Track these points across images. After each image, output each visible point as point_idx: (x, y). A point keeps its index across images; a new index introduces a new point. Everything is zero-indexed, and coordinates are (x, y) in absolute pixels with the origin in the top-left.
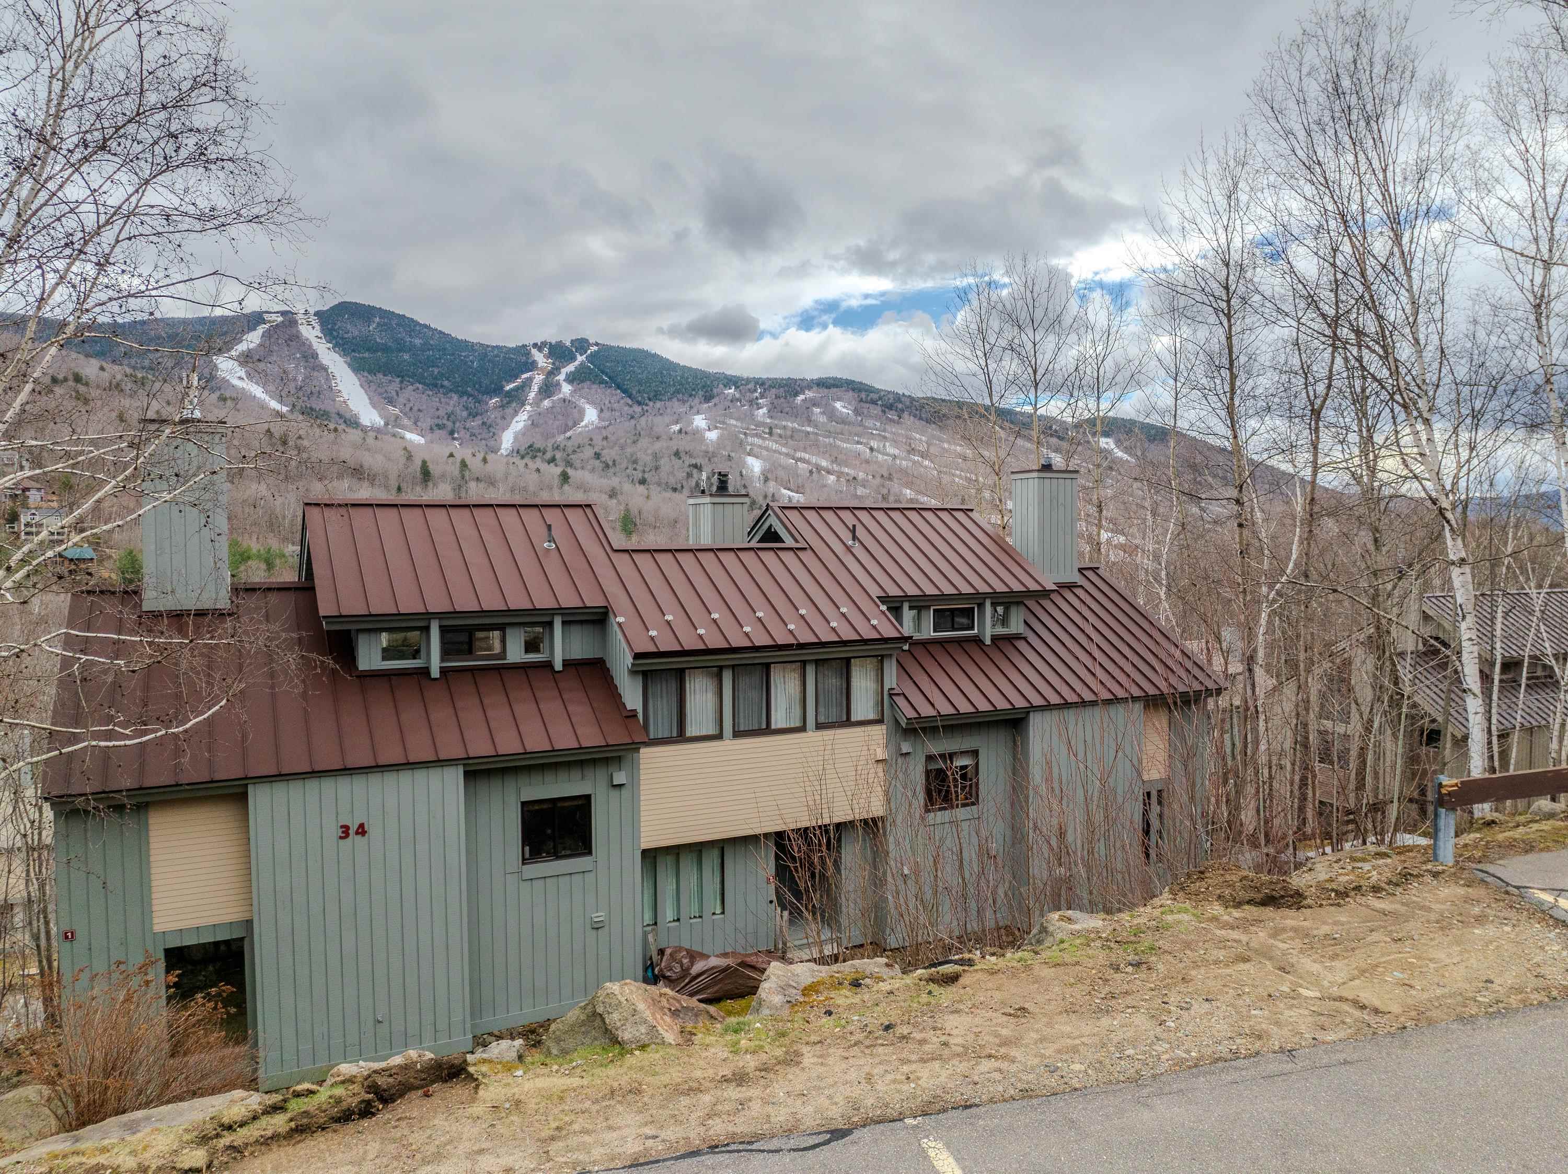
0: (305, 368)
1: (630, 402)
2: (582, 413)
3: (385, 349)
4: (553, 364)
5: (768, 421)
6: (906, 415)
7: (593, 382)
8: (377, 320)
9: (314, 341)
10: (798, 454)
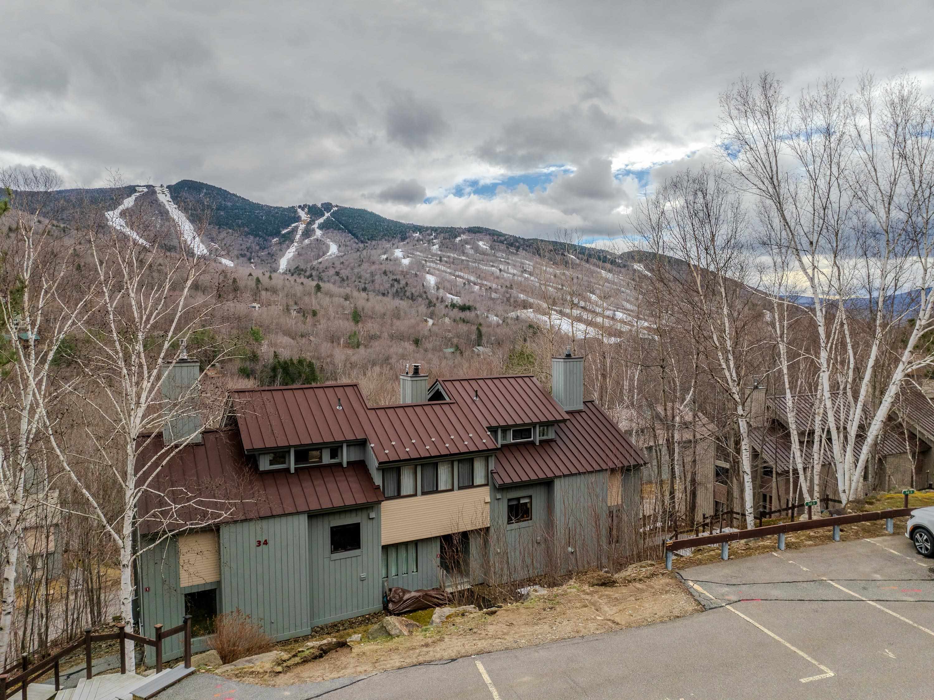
0: (161, 219)
1: (357, 241)
2: (328, 247)
4: (311, 218)
5: (439, 253)
6: (521, 250)
7: (335, 229)
8: (205, 190)
9: (166, 203)
10: (458, 273)
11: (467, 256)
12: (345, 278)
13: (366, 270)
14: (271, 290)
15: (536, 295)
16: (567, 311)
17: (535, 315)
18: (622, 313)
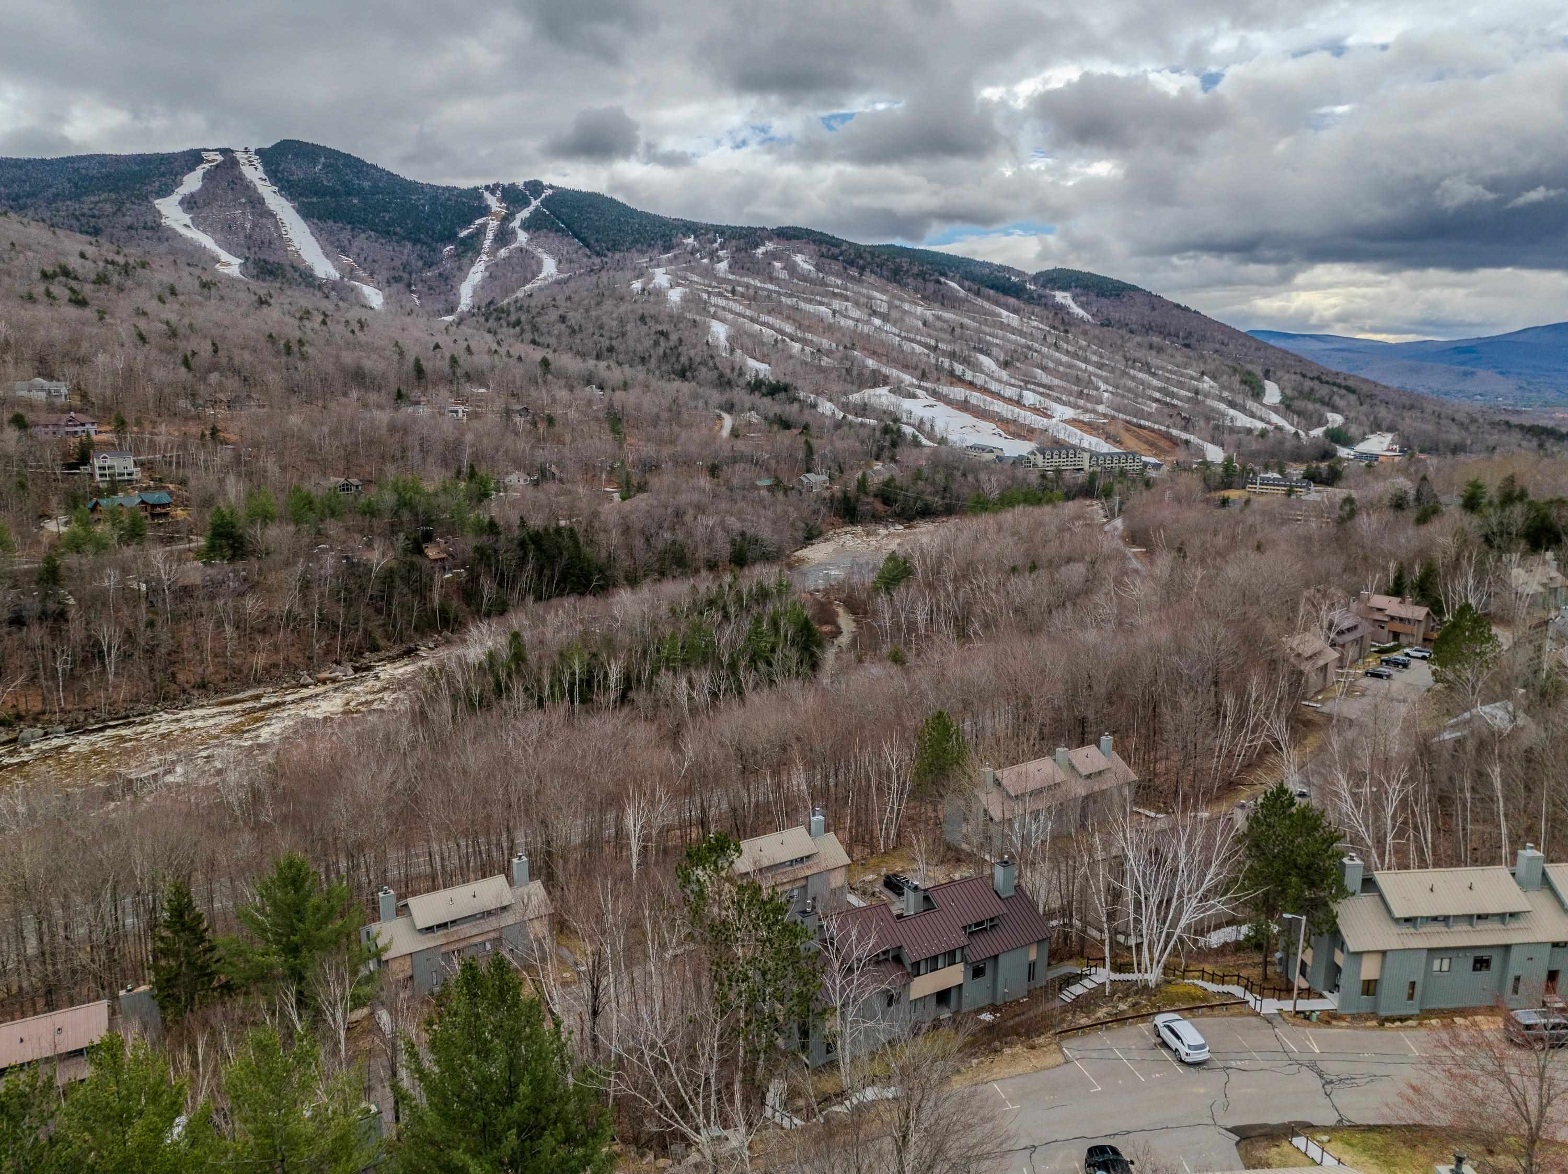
0: (253, 214)
1: (588, 251)
2: (540, 263)
3: (334, 194)
4: (507, 208)
5: (730, 277)
6: (867, 273)
7: (550, 230)
8: (323, 160)
9: (259, 183)
10: (763, 318)
11: (778, 285)
12: (577, 328)
13: (609, 313)
14: (476, 377)
15: (894, 360)
16: (944, 389)
17: (893, 398)
18: (1034, 391)
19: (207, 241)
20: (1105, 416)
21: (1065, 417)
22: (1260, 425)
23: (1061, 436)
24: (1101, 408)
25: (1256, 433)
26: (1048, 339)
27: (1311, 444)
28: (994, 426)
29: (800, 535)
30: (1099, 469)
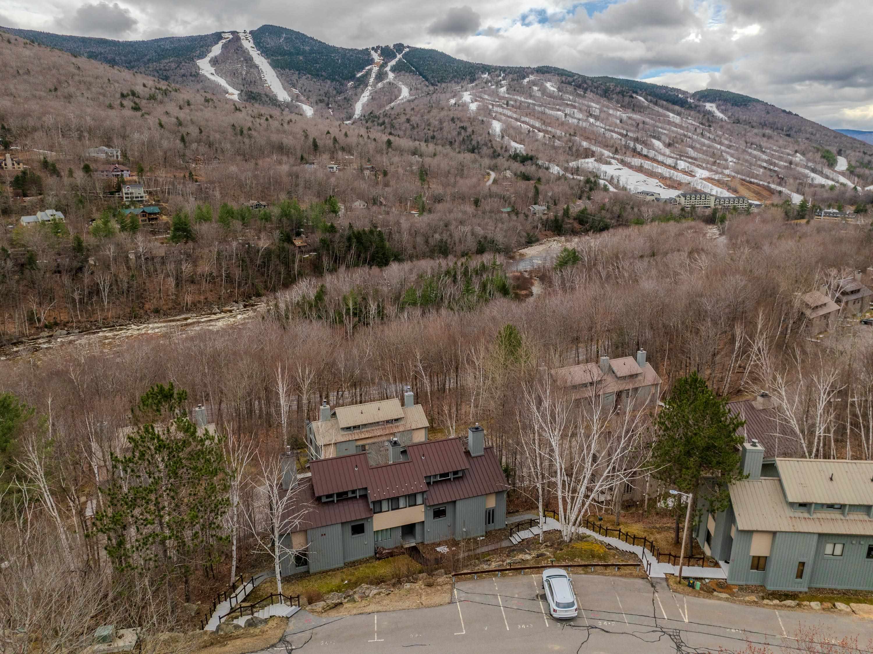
0: (247, 66)
1: (427, 83)
2: (400, 91)
3: (290, 54)
4: (383, 60)
5: (507, 96)
6: (588, 92)
7: (406, 72)
8: (284, 35)
9: (250, 49)
10: (523, 119)
11: (534, 100)
12: (415, 125)
13: (435, 117)
14: (347, 149)
15: (599, 142)
16: (628, 159)
17: (596, 165)
18: (685, 161)
19: (222, 82)
20: (728, 176)
21: (703, 176)
22: (830, 183)
23: (699, 187)
24: (727, 172)
25: (827, 188)
26: (698, 130)
27: (865, 195)
28: (657, 181)
29: (523, 240)
30: (720, 207)
